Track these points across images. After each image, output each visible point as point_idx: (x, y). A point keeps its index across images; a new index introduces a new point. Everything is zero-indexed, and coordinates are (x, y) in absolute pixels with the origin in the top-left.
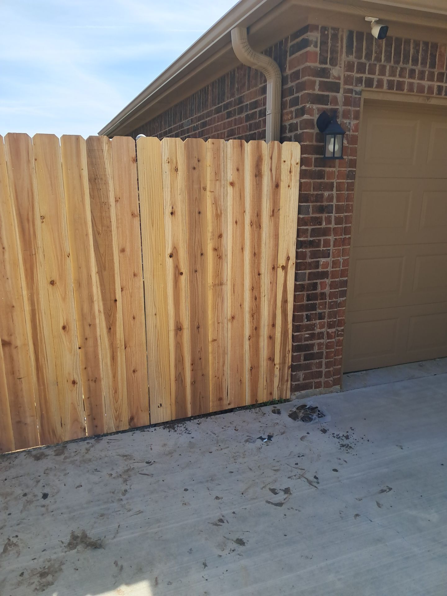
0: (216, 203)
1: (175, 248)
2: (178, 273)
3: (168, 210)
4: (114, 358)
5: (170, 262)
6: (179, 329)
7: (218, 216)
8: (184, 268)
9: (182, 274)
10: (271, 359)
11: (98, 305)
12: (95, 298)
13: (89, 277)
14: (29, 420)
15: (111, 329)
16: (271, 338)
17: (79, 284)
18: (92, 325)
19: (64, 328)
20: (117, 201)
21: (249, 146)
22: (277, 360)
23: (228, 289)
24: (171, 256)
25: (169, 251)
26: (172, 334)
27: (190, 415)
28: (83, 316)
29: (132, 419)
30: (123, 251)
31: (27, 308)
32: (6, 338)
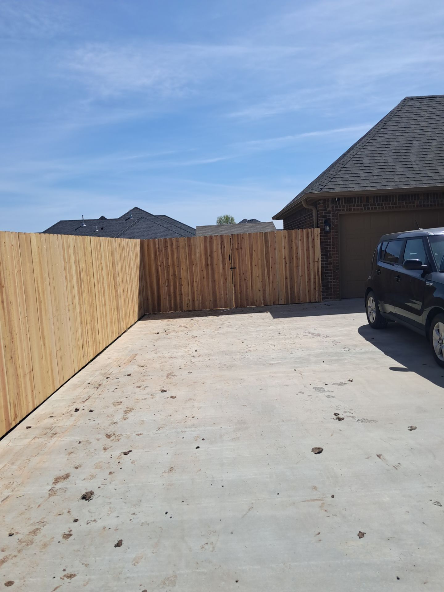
0: (296, 245)
1: (285, 257)
2: (286, 263)
3: (283, 247)
4: (269, 285)
5: (284, 260)
6: (286, 278)
7: (297, 248)
8: (288, 262)
9: (287, 263)
10: (315, 289)
11: (266, 271)
12: (265, 269)
13: (264, 264)
14: (249, 299)
15: (269, 277)
16: (314, 282)
17: (262, 266)
18: (264, 276)
19: (258, 276)
20: (271, 246)
21: (304, 231)
22: (317, 289)
23: (300, 267)
24: (284, 259)
25: (283, 257)
26: (284, 279)
27: (290, 303)
28: (262, 274)
29: (274, 302)
30: (272, 258)
31: (250, 271)
32: (245, 278)
